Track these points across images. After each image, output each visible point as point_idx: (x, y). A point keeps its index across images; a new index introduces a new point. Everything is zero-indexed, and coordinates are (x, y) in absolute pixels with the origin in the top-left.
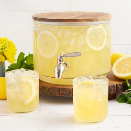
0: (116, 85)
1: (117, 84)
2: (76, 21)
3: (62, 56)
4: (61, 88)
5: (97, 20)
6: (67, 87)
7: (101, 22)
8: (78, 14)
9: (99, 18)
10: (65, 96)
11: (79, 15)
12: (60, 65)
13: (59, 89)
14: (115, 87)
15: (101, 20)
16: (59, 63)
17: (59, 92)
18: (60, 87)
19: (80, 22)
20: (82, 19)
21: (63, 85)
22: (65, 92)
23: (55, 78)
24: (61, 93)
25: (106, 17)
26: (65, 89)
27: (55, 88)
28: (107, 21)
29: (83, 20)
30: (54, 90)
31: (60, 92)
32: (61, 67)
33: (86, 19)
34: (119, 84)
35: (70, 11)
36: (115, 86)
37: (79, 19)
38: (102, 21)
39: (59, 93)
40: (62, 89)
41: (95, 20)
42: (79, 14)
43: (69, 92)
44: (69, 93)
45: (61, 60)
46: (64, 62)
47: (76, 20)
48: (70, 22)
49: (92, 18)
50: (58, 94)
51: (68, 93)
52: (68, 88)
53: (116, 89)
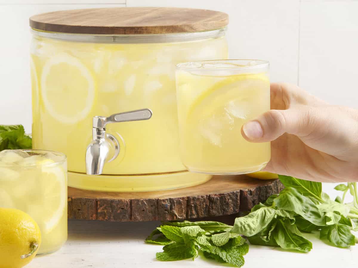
0: (241, 191)
1: (242, 189)
2: (139, 30)
3: (104, 119)
4: (101, 200)
5: (192, 29)
6: (116, 198)
7: (202, 33)
8: (145, 13)
9: (198, 23)
10: (112, 220)
11: (147, 15)
12: (99, 142)
13: (97, 202)
14: (239, 198)
15: (201, 30)
16: (95, 138)
17: (97, 210)
18: (98, 197)
19: (151, 33)
20: (156, 27)
21: (106, 193)
22: (111, 211)
23: (85, 174)
24: (101, 213)
25: (214, 22)
26: (112, 201)
27: (87, 200)
28: (217, 31)
29: (157, 30)
30: (85, 204)
31: (99, 211)
32: (101, 147)
33: (165, 27)
34: (247, 190)
35: (124, 6)
36: (237, 196)
37: (147, 27)
38: (203, 31)
39: (97, 213)
40: (105, 201)
41: (186, 28)
42: (147, 13)
43: (122, 209)
44: (121, 213)
45: (102, 129)
46: (108, 135)
47: (138, 28)
48: (125, 34)
49: (180, 24)
50: (94, 215)
51: (119, 211)
52: (120, 201)
53: (239, 201)
